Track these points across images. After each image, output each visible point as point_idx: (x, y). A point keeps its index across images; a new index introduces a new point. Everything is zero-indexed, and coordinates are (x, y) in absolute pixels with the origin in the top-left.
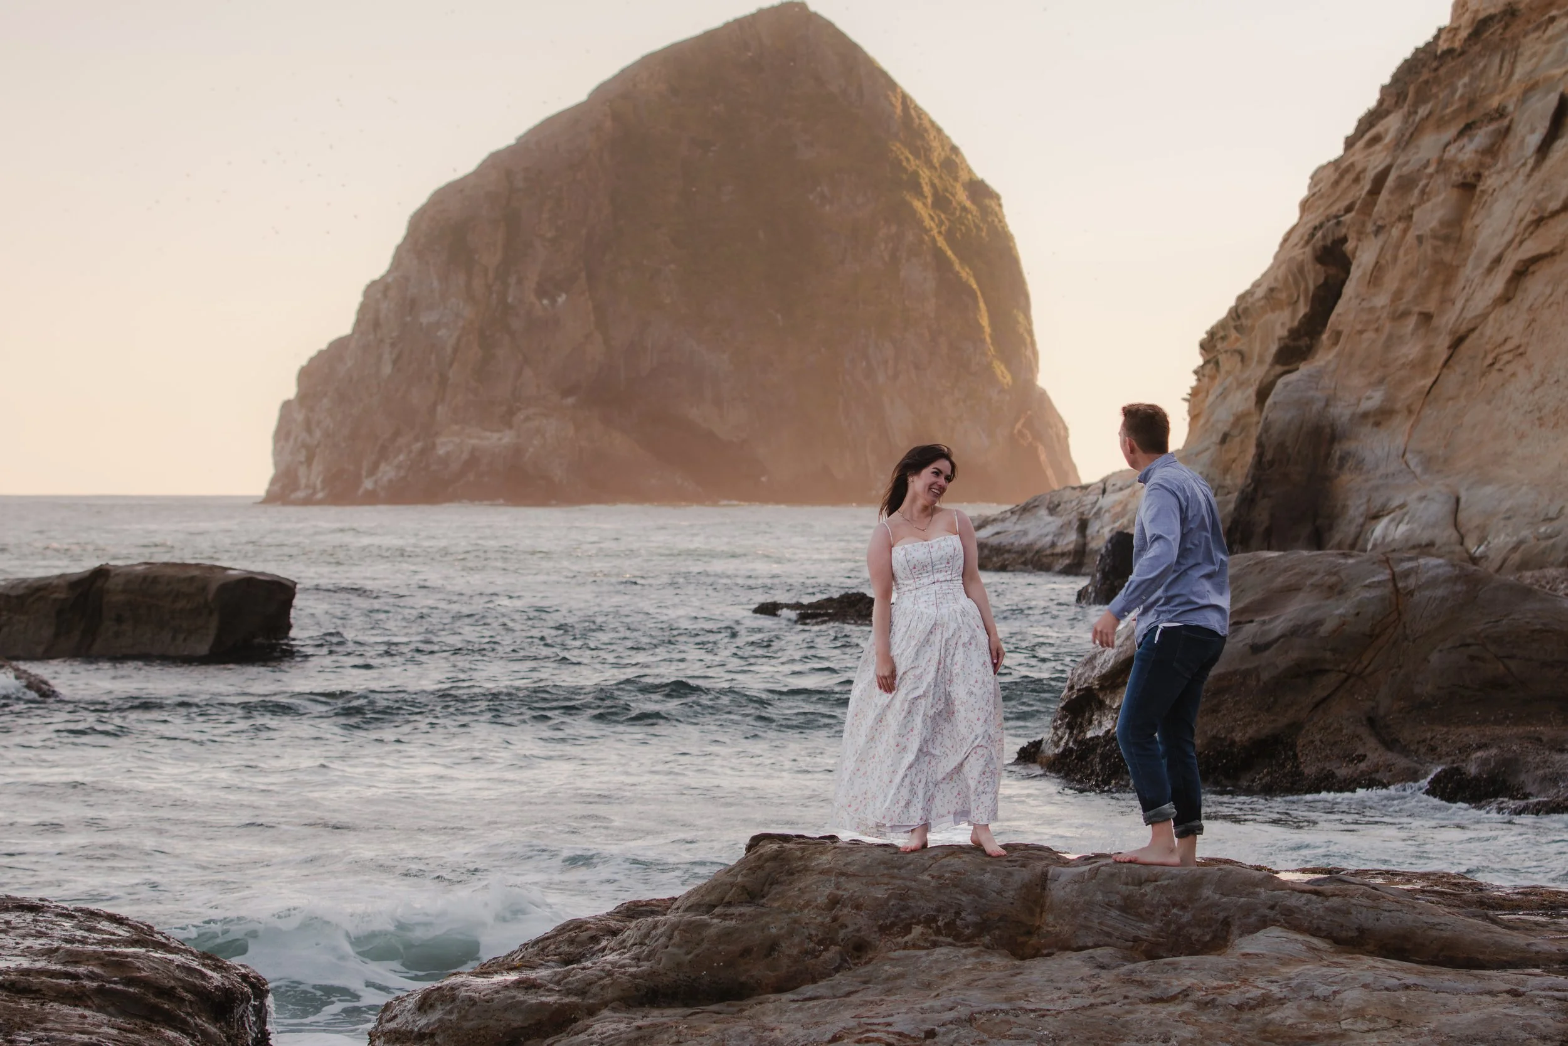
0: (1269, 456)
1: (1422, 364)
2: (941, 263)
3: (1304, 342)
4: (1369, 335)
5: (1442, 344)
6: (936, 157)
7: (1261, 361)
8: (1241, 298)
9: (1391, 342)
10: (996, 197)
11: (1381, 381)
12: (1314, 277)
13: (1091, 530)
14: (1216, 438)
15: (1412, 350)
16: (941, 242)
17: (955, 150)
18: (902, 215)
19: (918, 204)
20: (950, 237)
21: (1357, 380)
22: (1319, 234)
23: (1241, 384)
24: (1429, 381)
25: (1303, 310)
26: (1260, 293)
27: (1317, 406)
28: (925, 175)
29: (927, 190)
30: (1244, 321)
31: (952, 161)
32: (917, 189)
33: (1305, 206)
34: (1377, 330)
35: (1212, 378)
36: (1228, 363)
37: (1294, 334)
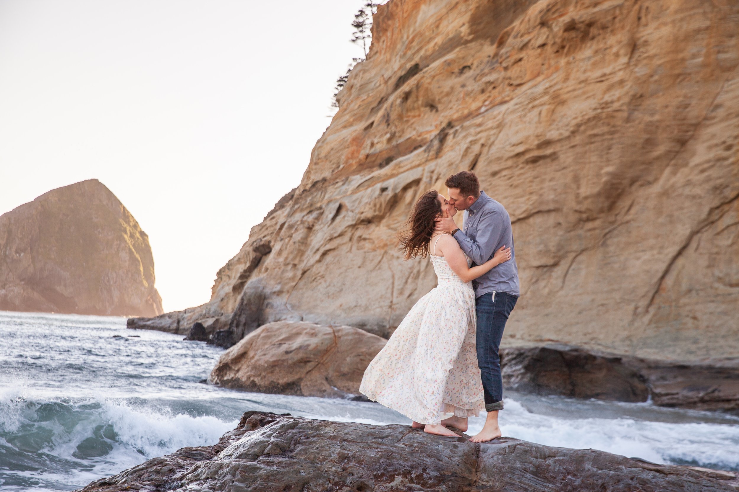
0: (245, 302)
1: (293, 279)
2: (131, 252)
3: (248, 274)
4: (277, 270)
5: (299, 273)
6: (132, 224)
7: (235, 278)
8: (230, 261)
9: (283, 272)
10: (147, 236)
11: (280, 283)
12: (252, 255)
13: (181, 323)
14: (220, 299)
15: (290, 274)
16: (131, 247)
17: (137, 222)
18: (121, 239)
19: (125, 236)
20: (134, 245)
21: (272, 282)
22: (255, 244)
23: (228, 285)
24: (294, 284)
25: (248, 264)
26: (236, 259)
27: (260, 289)
28: (128, 229)
29: (128, 232)
30: (231, 267)
31: (136, 225)
32: (125, 232)
33: (250, 236)
34: (279, 268)
35: (219, 282)
36: (225, 278)
37: (245, 271)
